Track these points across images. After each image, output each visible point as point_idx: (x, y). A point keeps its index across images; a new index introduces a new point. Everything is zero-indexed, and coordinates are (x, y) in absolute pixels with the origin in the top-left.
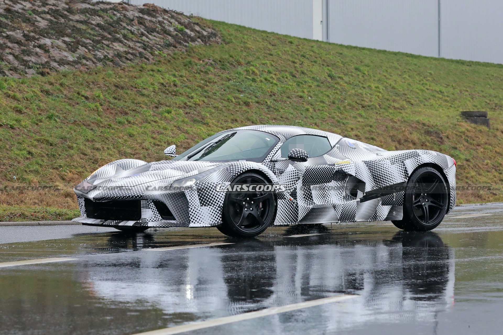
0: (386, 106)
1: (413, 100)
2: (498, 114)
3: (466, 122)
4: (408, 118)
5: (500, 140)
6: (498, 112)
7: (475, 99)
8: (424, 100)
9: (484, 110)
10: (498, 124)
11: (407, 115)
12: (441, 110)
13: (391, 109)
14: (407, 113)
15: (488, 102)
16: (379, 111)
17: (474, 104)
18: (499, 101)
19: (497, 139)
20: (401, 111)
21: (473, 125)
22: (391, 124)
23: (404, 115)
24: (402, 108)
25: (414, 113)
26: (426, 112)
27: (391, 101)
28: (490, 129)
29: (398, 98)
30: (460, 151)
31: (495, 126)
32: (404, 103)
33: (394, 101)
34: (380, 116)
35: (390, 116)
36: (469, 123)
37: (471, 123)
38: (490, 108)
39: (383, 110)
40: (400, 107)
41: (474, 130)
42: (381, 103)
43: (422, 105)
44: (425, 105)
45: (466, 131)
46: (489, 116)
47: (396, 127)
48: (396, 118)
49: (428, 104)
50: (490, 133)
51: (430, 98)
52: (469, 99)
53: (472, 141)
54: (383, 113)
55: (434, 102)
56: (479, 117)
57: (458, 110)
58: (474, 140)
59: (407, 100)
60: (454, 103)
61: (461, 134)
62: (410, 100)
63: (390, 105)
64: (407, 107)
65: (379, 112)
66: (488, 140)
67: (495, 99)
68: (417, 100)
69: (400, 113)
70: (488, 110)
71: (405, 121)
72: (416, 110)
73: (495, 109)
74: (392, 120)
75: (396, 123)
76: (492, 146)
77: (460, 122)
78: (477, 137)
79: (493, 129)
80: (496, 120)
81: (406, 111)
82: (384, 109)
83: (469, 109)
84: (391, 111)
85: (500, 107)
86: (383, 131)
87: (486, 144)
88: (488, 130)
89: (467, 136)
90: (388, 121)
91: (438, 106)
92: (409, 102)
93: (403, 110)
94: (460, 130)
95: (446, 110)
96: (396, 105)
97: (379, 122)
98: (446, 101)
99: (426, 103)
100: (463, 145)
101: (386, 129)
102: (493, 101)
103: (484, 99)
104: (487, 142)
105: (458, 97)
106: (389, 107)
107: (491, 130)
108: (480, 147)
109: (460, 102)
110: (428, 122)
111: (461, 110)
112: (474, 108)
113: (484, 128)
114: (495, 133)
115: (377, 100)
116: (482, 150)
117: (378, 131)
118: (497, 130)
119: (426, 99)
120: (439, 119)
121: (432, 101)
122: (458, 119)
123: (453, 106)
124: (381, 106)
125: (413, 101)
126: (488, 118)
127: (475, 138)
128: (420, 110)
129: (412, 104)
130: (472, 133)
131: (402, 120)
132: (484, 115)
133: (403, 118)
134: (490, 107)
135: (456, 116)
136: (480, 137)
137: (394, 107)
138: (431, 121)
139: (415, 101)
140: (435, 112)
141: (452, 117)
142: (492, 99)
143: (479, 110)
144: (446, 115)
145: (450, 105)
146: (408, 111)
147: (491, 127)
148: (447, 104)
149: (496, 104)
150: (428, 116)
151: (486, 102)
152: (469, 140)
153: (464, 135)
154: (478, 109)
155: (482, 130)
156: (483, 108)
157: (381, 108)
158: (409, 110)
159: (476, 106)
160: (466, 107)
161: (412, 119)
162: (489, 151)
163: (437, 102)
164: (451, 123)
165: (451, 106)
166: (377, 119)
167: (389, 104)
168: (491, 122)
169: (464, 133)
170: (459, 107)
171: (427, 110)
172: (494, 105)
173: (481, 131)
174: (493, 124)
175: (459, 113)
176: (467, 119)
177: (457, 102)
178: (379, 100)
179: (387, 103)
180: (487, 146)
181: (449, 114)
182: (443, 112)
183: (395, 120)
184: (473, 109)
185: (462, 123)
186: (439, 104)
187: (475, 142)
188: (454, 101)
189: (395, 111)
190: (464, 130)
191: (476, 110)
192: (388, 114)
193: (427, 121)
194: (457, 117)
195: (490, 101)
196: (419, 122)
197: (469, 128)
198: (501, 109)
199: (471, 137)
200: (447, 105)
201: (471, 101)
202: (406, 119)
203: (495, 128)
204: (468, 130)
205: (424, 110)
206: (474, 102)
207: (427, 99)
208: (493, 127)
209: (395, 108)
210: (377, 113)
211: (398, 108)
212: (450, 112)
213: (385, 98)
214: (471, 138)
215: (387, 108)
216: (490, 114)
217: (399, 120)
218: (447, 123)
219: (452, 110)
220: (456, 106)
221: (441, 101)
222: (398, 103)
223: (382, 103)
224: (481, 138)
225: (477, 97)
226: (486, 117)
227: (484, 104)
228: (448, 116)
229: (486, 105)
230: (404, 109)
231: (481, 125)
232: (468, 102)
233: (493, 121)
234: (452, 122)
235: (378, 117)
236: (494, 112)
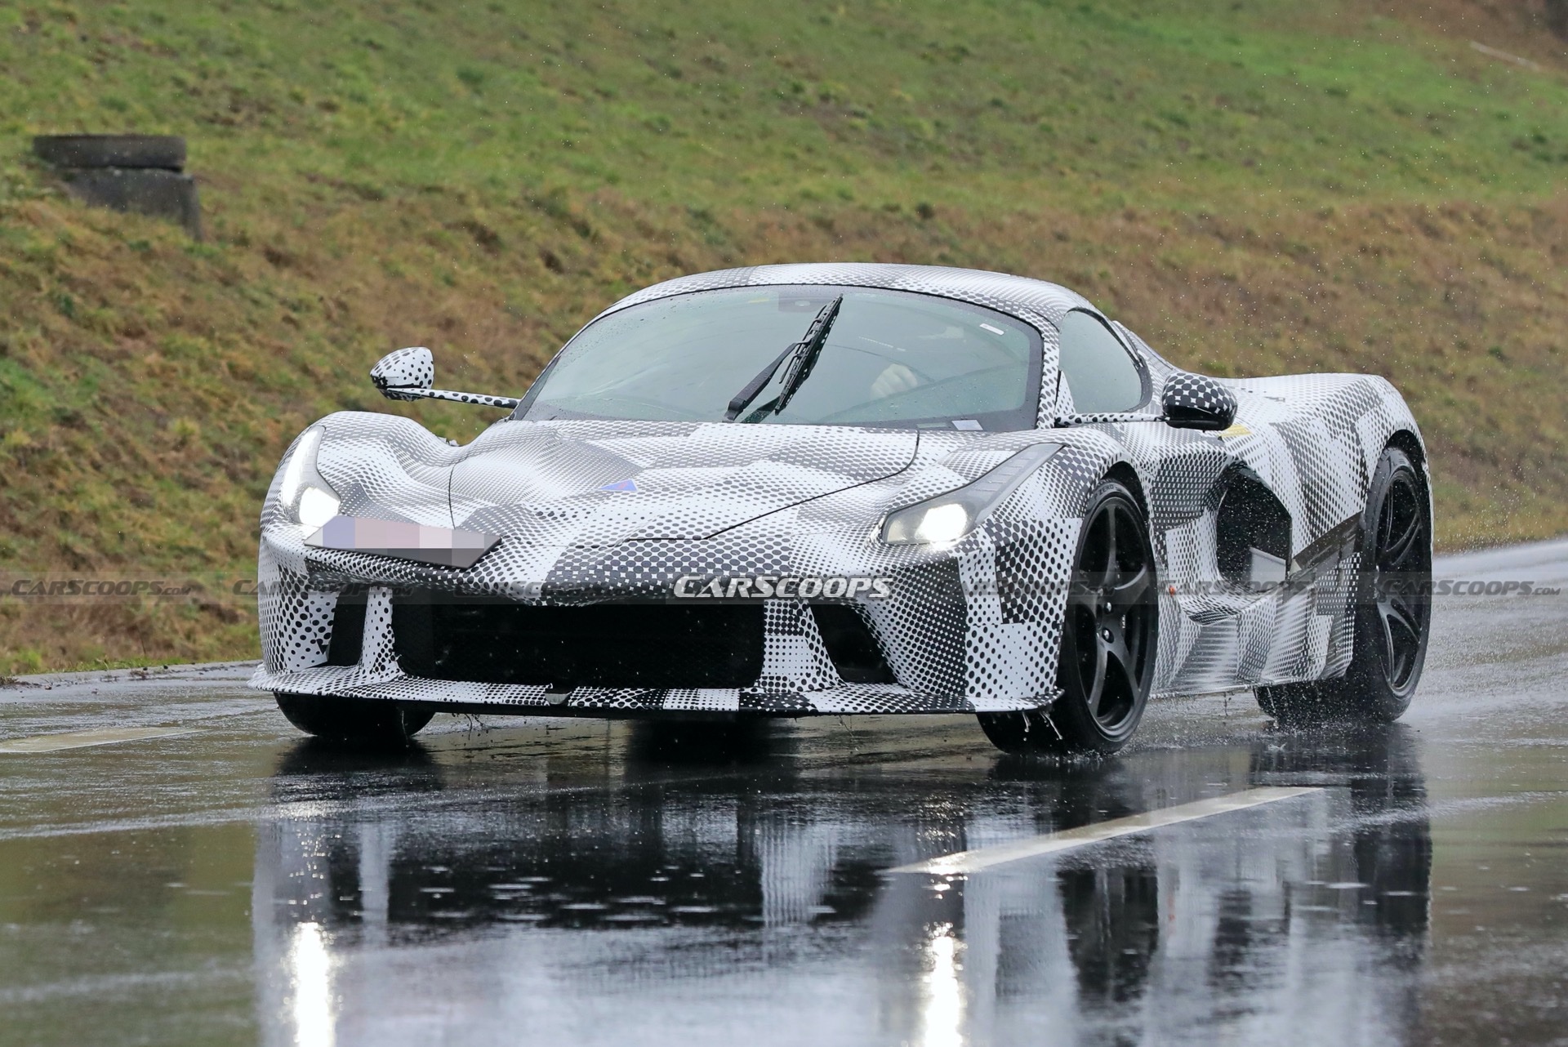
2: (251, 152)
3: (62, 196)
5: (256, 302)
6: (247, 137)
7: (112, 64)
9: (166, 130)
10: (249, 209)
15: (191, 79)
17: (111, 91)
18: (256, 76)
19: (241, 292)
21: (101, 215)
28: (198, 238)
30: (25, 363)
31: (232, 221)
36: (78, 202)
37: (91, 204)
38: (198, 120)
41: (106, 244)
45: (61, 252)
46: (191, 165)
50: (201, 264)
52: (83, 63)
53: (92, 309)
56: (137, 166)
57: (13, 130)
58: (105, 303)
61: (30, 267)
66: (187, 299)
67: (228, 65)
70: (191, 126)
73: (229, 123)
76: (210, 336)
77: (29, 196)
78: (124, 286)
79: (220, 238)
80: (235, 187)
83: (79, 123)
85: (262, 108)
87: (176, 322)
88: (187, 242)
89: (66, 279)
94: (27, 246)
100: (46, 332)
102: (221, 74)
103: (166, 61)
104: (185, 311)
105: (15, 54)
107: (209, 246)
108: (141, 344)
109: (25, 81)
111: (35, 130)
112: (108, 114)
113: (164, 232)
114: (232, 260)
116: (153, 358)
118: (243, 241)
122: (14, 181)
126: (187, 175)
127: (111, 293)
130: (94, 262)
132: (166, 158)
134: (200, 110)
135: (6, 160)
136: (140, 283)
142: (213, 67)
143: (139, 129)
147: (208, 225)
149: (236, 92)
151: (179, 83)
152: (76, 299)
153: (50, 271)
154: (131, 123)
155: (155, 244)
156: (160, 119)
159: (119, 107)
160: (60, 109)
162: (194, 366)
168: (204, 196)
169: (49, 262)
170: (20, 109)
172: (225, 99)
173: (146, 252)
174: (220, 206)
175: (22, 145)
176: (69, 179)
180: (181, 337)
184: (105, 123)
185: (39, 206)
187: (110, 314)
190: (47, 243)
191: (118, 128)
194: (11, 171)
195: (204, 75)
197: (81, 233)
198: (264, 125)
199: (87, 284)
201: (94, 76)
203: (229, 230)
204: (71, 247)
206: (110, 80)
208: (221, 225)
214: (89, 288)
216: (199, 152)
224: (147, 291)
225: (128, 54)
226: (177, 169)
227: (165, 93)
229: (176, 98)
231: (145, 213)
232: (73, 83)
233: (216, 194)
236: (226, 143)
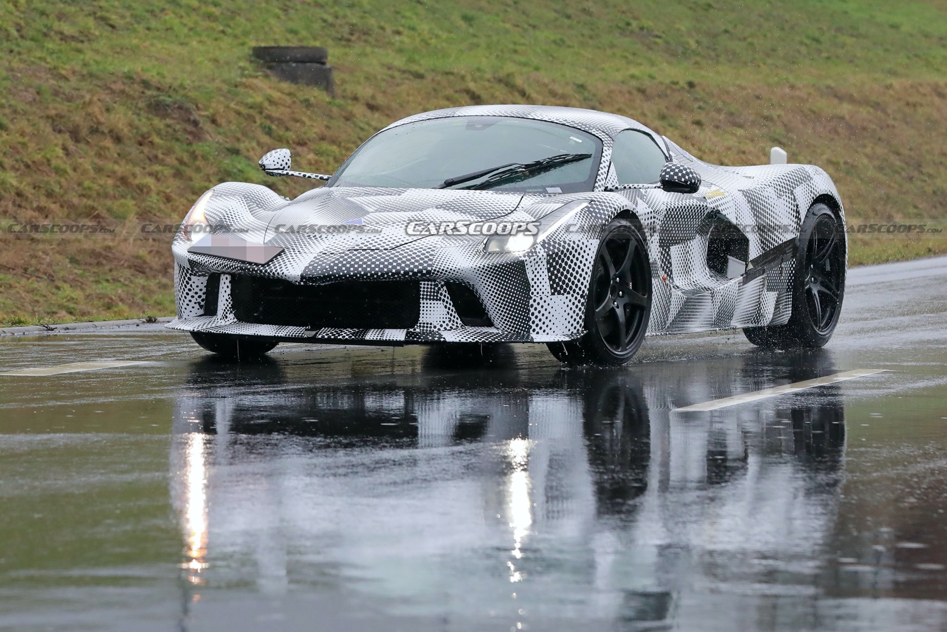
0: (39, 31)
1: (117, 14)
2: (359, 55)
3: (267, 76)
4: (101, 67)
5: (362, 129)
6: (357, 48)
7: (292, 12)
8: (148, 15)
9: (317, 44)
10: (359, 83)
11: (98, 58)
12: (194, 43)
13: (54, 41)
14: (97, 51)
15: (330, 19)
16: (18, 45)
17: (291, 25)
18: (362, 18)
19: (356, 125)
20: (80, 45)
21: (286, 86)
22: (52, 82)
23: (89, 56)
24: (85, 36)
25: (119, 51)
26: (153, 49)
27: (52, 17)
28: (333, 97)
29: (73, 9)
30: (248, 158)
31: (350, 88)
32: (91, 22)
33: (61, 17)
34: (22, 61)
35: (49, 60)
36: (274, 79)
37: (280, 81)
38: (334, 39)
39: (28, 43)
40: (77, 34)
41: (288, 100)
42: (22, 23)
43: (140, 28)
44: (148, 29)
45: (266, 104)
46: (330, 61)
47: (67, 91)
48: (67, 67)
49: (160, 27)
50: (335, 109)
51: (163, 10)
52: (277, 11)
53: (281, 132)
54: (30, 51)
55: (176, 21)
56: (303, 62)
57: (243, 44)
58: (287, 129)
59: (99, 14)
60: (232, 24)
61: (251, 112)
62: (107, 15)
63: (50, 28)
64: (97, 33)
65: (16, 49)
66: (327, 127)
67: (348, 12)
68: (128, 14)
69: (79, 51)
70: (330, 42)
71: (91, 75)
72: (126, 42)
73: (349, 40)
74: (54, 72)
75: (66, 79)
76: (339, 146)
77: (251, 76)
78: (296, 121)
79: (344, 97)
80: (352, 72)
81: (95, 45)
82: (32, 39)
83: (275, 40)
84: (50, 45)
85: (365, 34)
86: (30, 103)
87: (323, 138)
88: (328, 99)
89: (269, 117)
90: (42, 74)
91: (186, 30)
92: (103, 19)
93: (86, 44)
94: (250, 100)
95: (209, 42)
96: (67, 29)
97: (17, 78)
98: (210, 17)
99: (153, 24)
100: (259, 143)
101: (38, 98)
102: (345, 16)
103: (318, 10)
104: (328, 133)
105: (244, 6)
106: (45, 35)
107: (339, 101)
108: (305, 149)
109: (248, 20)
110: (157, 78)
111: (253, 44)
112: (289, 36)
113: (316, 94)
114: (350, 108)
115: (11, 13)
116: (311, 156)
117: (13, 102)
118: (355, 99)
119: (152, 12)
120: (188, 68)
121: (170, 17)
122: (243, 69)
123: (229, 31)
124: (24, 32)
125: (114, 18)
126: (328, 66)
127: (291, 124)
128: (135, 41)
129: (113, 27)
130: (282, 109)
131: (85, 72)
132: (317, 58)
133: (85, 65)
134: (335, 34)
135: (239, 58)
136: (304, 119)
137: (62, 33)
138: (165, 73)
139: (123, 17)
140: (179, 49)
141: (227, 63)
142: (341, 13)
143: (305, 44)
144: (211, 56)
145: (221, 28)
146: (102, 45)
147: (338, 91)
148: (214, 25)
149: (353, 25)
150: (157, 59)
151: (325, 21)
152: (274, 127)
153: (261, 113)
154: (300, 40)
155: (312, 100)
156: (315, 39)
157: (22, 37)
158: (103, 42)
159: (294, 32)
160: (266, 33)
161: (111, 69)
162: (331, 160)
163: (185, 21)
164: (224, 81)
165: (223, 32)
166: (12, 70)
167: (46, 26)
168: (337, 77)
169: (260, 109)
170: (246, 34)
171: (155, 42)
172: (346, 29)
173: (307, 104)
174: (344, 82)
175: (247, 51)
176: (270, 68)
177: (241, 20)
178: (17, 13)
179: (39, 23)
180: (325, 146)
181: (217, 53)
182: (202, 48)
183: (63, 72)
184: (288, 40)
185: (255, 81)
186: (191, 25)
187: (291, 135)
188: (233, 18)
189: (64, 46)
190: (259, 99)
191: (294, 43)
192: (43, 55)
193: (154, 73)
194: (242, 64)
195: (337, 17)
196: (131, 78)
197: (276, 95)
198: (366, 41)
199: (279, 119)
200: (213, 29)
201: (283, 17)
202: (94, 68)
203: (349, 93)
204: (271, 102)
205: (147, 43)
206: (290, 19)
207: (157, 11)
208: (344, 90)
209: (64, 37)
210: (11, 51)
211: (73, 38)
212: (220, 49)
213: (35, 9)
214: (280, 122)
215: (40, 37)
216: (334, 55)
217: (74, 72)
218: (213, 80)
219: (226, 41)
220: (238, 31)
221: (194, 17)
222: (73, 24)
223: (27, 24)
224: (308, 123)
225: (299, 7)
226: (323, 64)
227: (317, 26)
228: (216, 61)
229: (323, 28)
230: (89, 40)
231: (308, 85)
232: (273, 21)
233: (342, 75)
234: (226, 76)
235: (15, 64)
236: (347, 50)
